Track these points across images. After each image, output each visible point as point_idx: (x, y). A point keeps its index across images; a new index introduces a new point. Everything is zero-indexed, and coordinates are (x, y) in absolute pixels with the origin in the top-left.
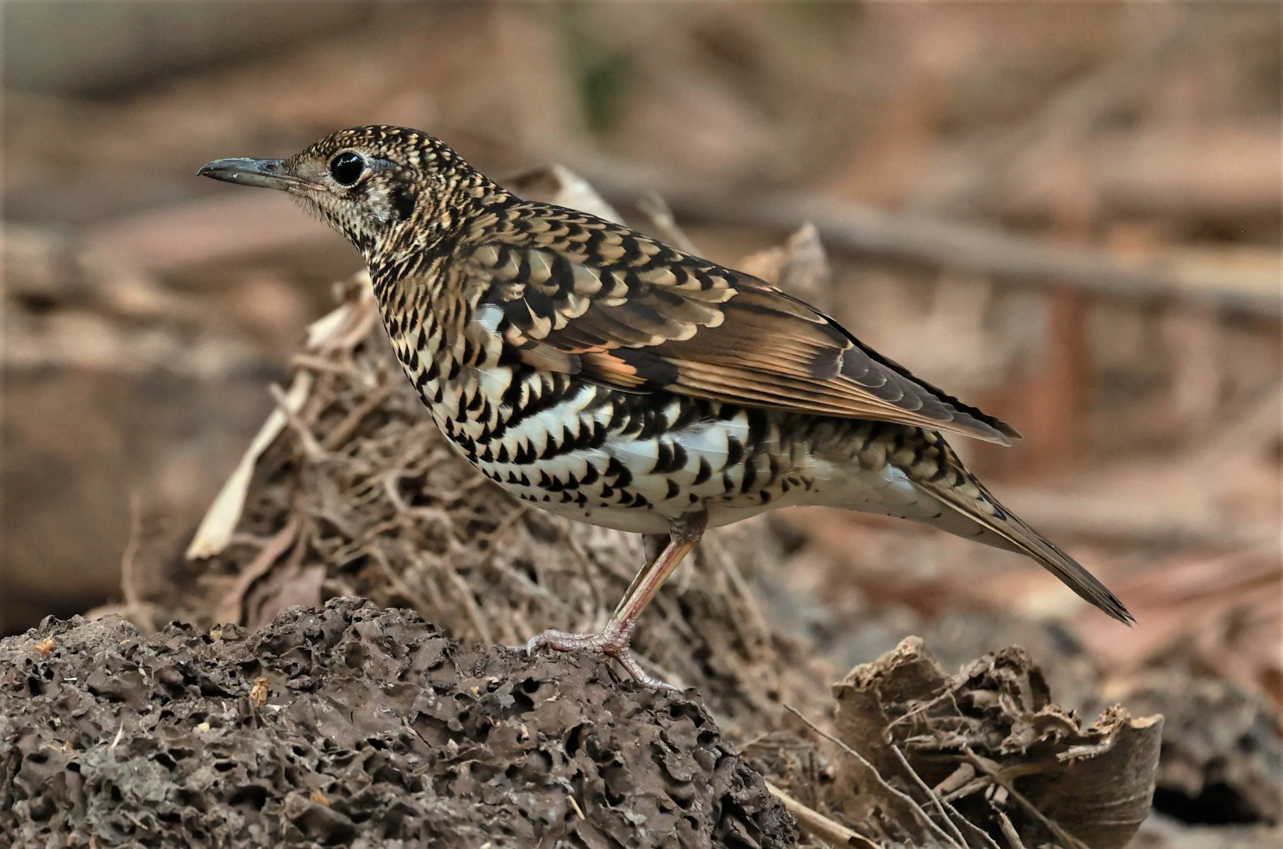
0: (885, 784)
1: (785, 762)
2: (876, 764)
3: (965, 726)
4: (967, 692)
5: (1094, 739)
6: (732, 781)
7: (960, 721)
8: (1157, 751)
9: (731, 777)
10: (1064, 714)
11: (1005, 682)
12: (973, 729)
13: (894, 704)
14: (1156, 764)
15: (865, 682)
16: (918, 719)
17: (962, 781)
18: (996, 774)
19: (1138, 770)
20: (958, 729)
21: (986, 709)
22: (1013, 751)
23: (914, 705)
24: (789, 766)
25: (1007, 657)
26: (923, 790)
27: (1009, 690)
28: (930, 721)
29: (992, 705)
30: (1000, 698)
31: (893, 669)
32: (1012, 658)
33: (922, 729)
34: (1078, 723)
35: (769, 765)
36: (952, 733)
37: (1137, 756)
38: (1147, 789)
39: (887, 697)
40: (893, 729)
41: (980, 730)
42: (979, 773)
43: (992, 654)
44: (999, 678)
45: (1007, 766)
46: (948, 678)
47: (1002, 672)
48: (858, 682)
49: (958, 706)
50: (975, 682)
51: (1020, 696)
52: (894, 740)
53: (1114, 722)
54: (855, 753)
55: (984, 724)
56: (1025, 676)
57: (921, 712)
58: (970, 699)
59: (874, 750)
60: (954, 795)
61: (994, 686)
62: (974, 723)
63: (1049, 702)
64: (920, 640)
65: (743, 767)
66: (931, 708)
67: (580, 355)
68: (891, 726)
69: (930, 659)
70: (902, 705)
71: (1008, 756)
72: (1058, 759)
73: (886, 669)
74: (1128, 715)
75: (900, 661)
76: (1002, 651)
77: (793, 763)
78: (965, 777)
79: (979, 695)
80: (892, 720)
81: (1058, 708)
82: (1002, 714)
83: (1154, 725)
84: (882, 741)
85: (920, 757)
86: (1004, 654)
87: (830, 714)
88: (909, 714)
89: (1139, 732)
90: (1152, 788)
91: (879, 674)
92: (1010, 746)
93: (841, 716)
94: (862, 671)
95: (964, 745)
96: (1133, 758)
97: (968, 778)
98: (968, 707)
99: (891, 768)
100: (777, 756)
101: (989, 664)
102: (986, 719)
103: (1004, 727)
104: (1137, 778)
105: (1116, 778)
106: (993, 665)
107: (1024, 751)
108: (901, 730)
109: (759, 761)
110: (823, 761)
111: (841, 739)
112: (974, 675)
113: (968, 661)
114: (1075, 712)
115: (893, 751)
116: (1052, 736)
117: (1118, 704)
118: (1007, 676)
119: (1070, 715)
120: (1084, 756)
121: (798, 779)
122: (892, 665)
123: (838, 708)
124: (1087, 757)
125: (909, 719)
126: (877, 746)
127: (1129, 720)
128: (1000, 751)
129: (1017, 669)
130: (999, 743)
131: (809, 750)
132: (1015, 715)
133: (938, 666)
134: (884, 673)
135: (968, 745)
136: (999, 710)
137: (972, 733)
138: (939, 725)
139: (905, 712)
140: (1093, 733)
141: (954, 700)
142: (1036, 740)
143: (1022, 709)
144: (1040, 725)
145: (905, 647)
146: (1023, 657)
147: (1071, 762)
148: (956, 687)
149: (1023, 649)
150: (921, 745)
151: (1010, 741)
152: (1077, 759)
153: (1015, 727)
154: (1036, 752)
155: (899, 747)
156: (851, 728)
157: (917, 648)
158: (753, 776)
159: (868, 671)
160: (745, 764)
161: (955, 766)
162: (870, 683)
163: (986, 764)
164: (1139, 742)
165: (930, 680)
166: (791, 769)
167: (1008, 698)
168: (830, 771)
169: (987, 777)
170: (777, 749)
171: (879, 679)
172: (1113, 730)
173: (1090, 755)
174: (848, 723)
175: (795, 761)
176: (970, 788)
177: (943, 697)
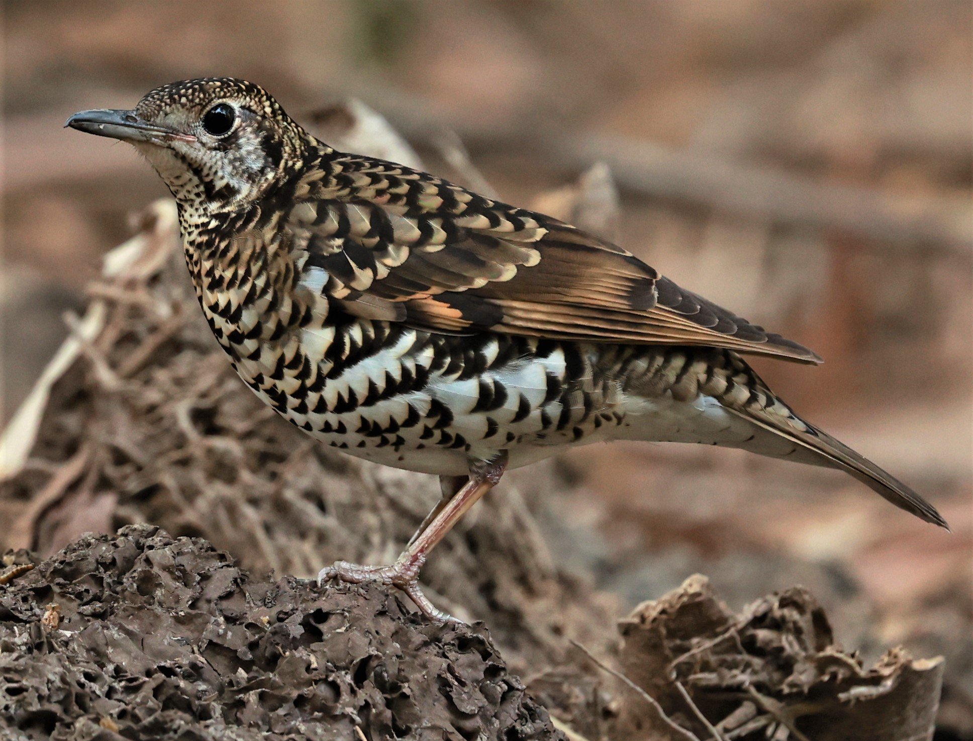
0: (668, 720)
1: (568, 696)
2: (658, 700)
3: (748, 665)
4: (751, 632)
5: (875, 680)
6: (518, 715)
7: (743, 660)
8: (937, 694)
9: (517, 711)
10: (847, 655)
11: (789, 622)
12: (757, 667)
13: (678, 642)
14: (936, 707)
15: (651, 618)
16: (702, 658)
17: (744, 719)
18: (778, 713)
19: (918, 712)
20: (742, 668)
21: (769, 648)
22: (795, 690)
23: (698, 643)
24: (573, 700)
25: (790, 597)
26: (705, 728)
27: (793, 630)
28: (713, 659)
29: (775, 645)
30: (784, 638)
31: (678, 606)
32: (796, 598)
33: (706, 667)
34: (860, 664)
35: (554, 699)
36: (735, 672)
37: (918, 697)
38: (926, 730)
39: (671, 634)
40: (678, 667)
41: (763, 668)
42: (761, 711)
43: (776, 594)
44: (783, 619)
45: (788, 705)
46: (732, 617)
47: (786, 612)
48: (643, 619)
49: (743, 644)
50: (759, 621)
51: (804, 637)
52: (677, 678)
53: (895, 663)
54: (639, 689)
55: (767, 663)
56: (808, 616)
57: (705, 650)
58: (753, 638)
59: (657, 687)
60: (735, 733)
61: (778, 625)
62: (757, 662)
63: (831, 642)
64: (705, 579)
65: (529, 702)
66: (716, 645)
67: (404, 302)
68: (675, 662)
69: (714, 598)
70: (686, 643)
71: (790, 695)
72: (838, 699)
73: (671, 606)
74: (910, 657)
75: (685, 599)
76: (787, 591)
77: (577, 697)
78: (746, 715)
79: (763, 634)
80: (676, 657)
81: (840, 649)
82: (785, 654)
83: (935, 668)
84: (666, 678)
85: (702, 693)
86: (788, 594)
87: (613, 650)
88: (695, 651)
89: (920, 674)
90: (931, 729)
91: (663, 612)
92: (792, 685)
93: (626, 651)
94: (647, 608)
95: (747, 684)
96: (913, 700)
97: (750, 716)
98: (751, 646)
99: (674, 704)
100: (560, 691)
101: (773, 605)
102: (769, 658)
103: (786, 666)
104: (917, 718)
105: (896, 719)
106: (776, 605)
107: (806, 689)
108: (684, 667)
109: (543, 695)
110: (606, 696)
111: (626, 675)
112: (759, 614)
113: (751, 600)
114: (857, 653)
115: (676, 688)
116: (834, 676)
117: (901, 646)
118: (791, 616)
119: (853, 656)
120: (866, 696)
121: (582, 714)
122: (677, 603)
123: (622, 644)
124: (869, 698)
125: (693, 656)
126: (661, 682)
127: (910, 662)
128: (781, 691)
129: (800, 608)
130: (781, 682)
131: (594, 686)
132: (797, 654)
133: (722, 605)
134: (669, 610)
135: (752, 683)
136: (781, 649)
137: (755, 672)
138: (723, 664)
139: (688, 650)
140: (874, 675)
141: (738, 639)
142: (818, 680)
143: (805, 649)
144: (823, 664)
145: (691, 585)
146: (807, 597)
147: (853, 703)
148: (740, 626)
149: (808, 589)
150: (704, 683)
151: (792, 681)
152: (858, 699)
153: (798, 667)
154: (818, 692)
155: (684, 684)
156: (635, 664)
157: (703, 586)
158: (538, 710)
159: (654, 608)
160: (531, 698)
161: (737, 704)
162: (655, 620)
163: (768, 702)
164: (919, 684)
165: (715, 618)
166: (575, 705)
167: (791, 638)
168: (613, 706)
169: (769, 716)
170: (560, 684)
171: (664, 617)
172: (895, 670)
173: (871, 695)
174: (633, 660)
175: (578, 696)
176: (751, 726)
177: (727, 635)
